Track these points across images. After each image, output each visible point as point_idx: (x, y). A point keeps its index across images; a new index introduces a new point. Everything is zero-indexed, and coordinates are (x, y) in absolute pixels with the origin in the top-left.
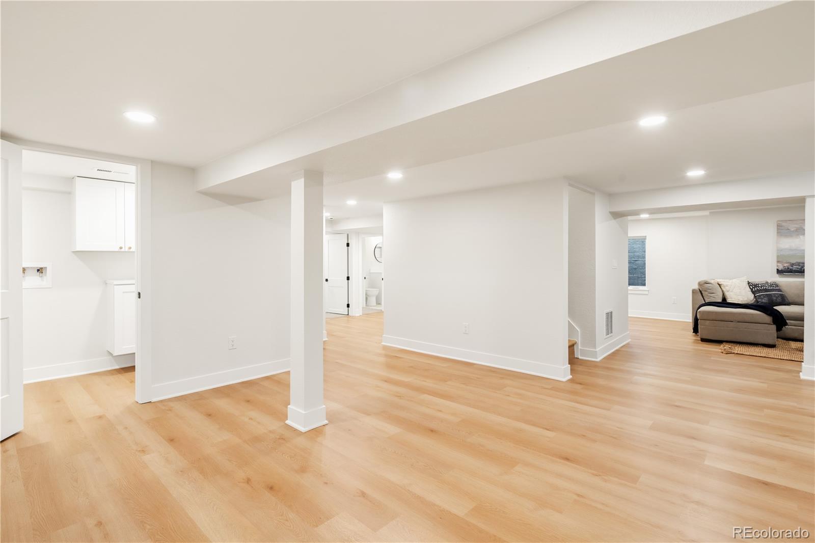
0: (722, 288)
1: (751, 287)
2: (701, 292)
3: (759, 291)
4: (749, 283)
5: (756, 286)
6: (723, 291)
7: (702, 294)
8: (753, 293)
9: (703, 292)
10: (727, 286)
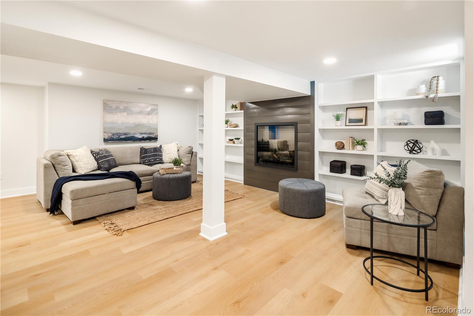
0: (71, 158)
1: (95, 155)
2: (53, 165)
3: (101, 158)
4: (92, 152)
5: (98, 153)
6: (72, 162)
7: (54, 167)
8: (97, 160)
9: (56, 166)
10: (76, 156)
